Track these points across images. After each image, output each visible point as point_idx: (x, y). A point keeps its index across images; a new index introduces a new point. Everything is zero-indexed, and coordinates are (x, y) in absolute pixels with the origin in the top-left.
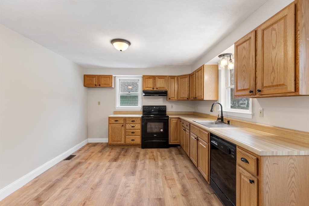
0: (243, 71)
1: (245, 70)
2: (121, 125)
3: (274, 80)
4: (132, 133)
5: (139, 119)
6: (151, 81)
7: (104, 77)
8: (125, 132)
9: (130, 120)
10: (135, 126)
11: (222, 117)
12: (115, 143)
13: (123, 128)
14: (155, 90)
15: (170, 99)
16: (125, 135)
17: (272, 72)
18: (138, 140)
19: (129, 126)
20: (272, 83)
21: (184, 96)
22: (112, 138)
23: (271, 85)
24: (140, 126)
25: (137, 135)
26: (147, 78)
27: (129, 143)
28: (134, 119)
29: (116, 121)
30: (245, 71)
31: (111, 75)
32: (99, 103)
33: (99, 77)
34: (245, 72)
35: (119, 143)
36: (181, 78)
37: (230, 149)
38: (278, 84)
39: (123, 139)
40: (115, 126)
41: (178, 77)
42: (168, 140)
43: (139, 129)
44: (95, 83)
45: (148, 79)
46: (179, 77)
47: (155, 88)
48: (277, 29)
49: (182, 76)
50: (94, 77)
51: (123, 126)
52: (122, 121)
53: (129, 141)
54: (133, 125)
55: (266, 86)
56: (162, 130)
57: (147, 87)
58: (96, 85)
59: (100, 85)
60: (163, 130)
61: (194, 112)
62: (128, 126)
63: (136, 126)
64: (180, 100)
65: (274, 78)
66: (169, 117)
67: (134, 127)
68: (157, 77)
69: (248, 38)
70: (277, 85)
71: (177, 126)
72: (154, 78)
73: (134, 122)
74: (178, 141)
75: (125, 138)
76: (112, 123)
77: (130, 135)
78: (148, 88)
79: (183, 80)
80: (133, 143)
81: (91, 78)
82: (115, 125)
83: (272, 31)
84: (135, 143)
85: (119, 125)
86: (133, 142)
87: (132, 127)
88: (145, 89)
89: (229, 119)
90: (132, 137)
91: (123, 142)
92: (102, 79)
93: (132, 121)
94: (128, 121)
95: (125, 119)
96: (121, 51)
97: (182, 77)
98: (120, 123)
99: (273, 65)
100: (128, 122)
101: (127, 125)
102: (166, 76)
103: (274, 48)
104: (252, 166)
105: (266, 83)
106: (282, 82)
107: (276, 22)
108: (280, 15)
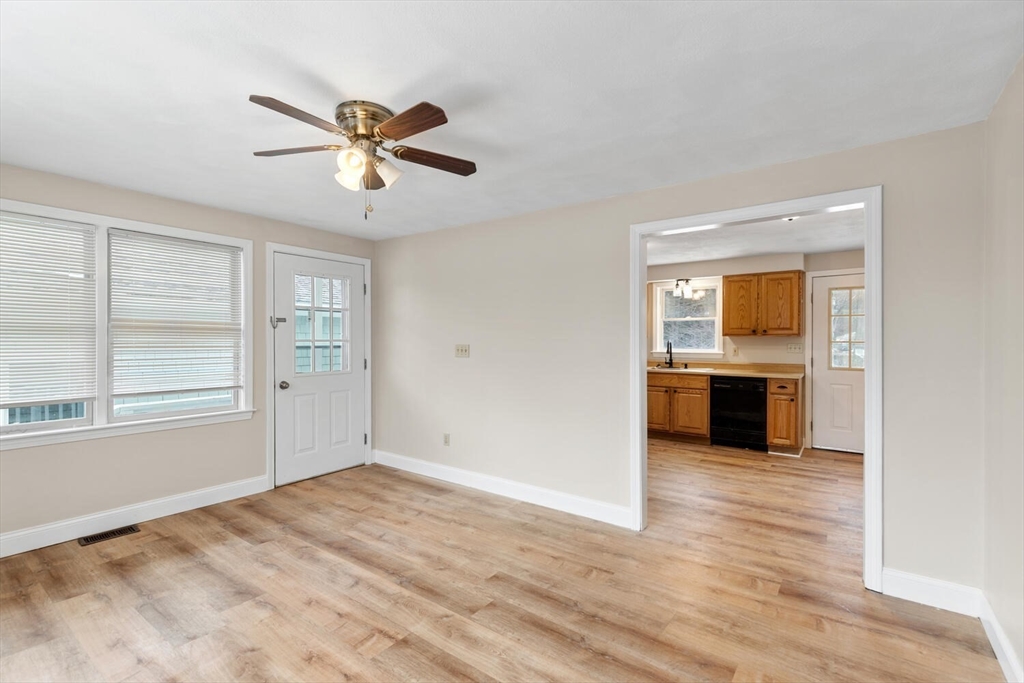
0: (741, 310)
3: (780, 324)
11: (671, 360)
17: (778, 317)
20: (779, 326)
23: (777, 327)
30: (745, 311)
38: (785, 327)
48: (784, 285)
55: (772, 328)
65: (781, 322)
83: (778, 284)
99: (780, 311)
103: (780, 298)
104: (790, 389)
105: (772, 324)
106: (788, 326)
107: (782, 279)
108: (786, 276)
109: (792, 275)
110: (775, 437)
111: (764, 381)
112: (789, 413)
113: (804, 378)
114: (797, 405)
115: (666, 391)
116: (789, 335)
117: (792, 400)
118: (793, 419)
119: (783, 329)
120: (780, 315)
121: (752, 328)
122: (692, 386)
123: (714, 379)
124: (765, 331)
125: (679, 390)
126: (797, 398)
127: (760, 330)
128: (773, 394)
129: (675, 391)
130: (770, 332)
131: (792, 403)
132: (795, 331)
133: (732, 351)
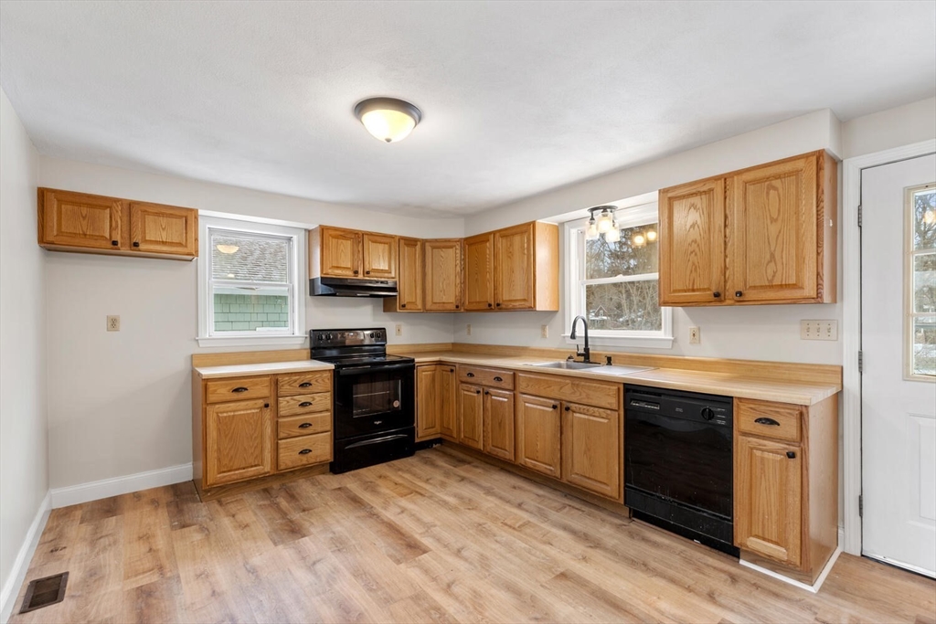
0: (692, 253)
1: (697, 250)
2: (261, 403)
3: (774, 276)
4: (302, 426)
5: (325, 375)
6: (347, 246)
7: (158, 214)
8: (276, 426)
9: (295, 381)
10: (314, 399)
11: (587, 349)
12: (235, 477)
13: (268, 414)
14: (360, 276)
15: (404, 306)
16: (277, 437)
17: (769, 262)
18: (322, 447)
19: (292, 402)
20: (771, 281)
21: (444, 301)
22: (219, 460)
23: (767, 284)
24: (329, 398)
25: (320, 430)
26: (337, 237)
27: (290, 465)
28: (307, 378)
29: (236, 390)
30: (698, 254)
31: (191, 210)
32: (113, 323)
33: (132, 209)
34: (696, 254)
35: (252, 471)
36: (433, 248)
37: (710, 410)
38: (784, 283)
39: (268, 456)
40: (234, 411)
41: (424, 242)
42: (412, 432)
43: (327, 410)
44: (107, 235)
45: (340, 241)
46: (427, 244)
47: (361, 271)
48: (781, 190)
49: (436, 240)
50: (107, 207)
51: (267, 406)
52: (263, 390)
53: (289, 457)
54: (303, 399)
55: (755, 287)
56: (397, 404)
57: (338, 268)
58: (115, 243)
59: (136, 245)
60: (402, 403)
61: (453, 344)
62: (287, 405)
63: (317, 399)
64: (428, 312)
65: (775, 273)
66: (416, 360)
67: (310, 404)
68: (365, 237)
69: (705, 188)
70: (781, 285)
71: (434, 387)
72: (358, 238)
73: (309, 389)
74: (438, 428)
75: (276, 448)
76: (224, 399)
77: (294, 434)
78: (338, 272)
79: (442, 254)
80: (304, 462)
81: (84, 210)
82: (232, 405)
83: (768, 189)
84: (314, 460)
85: (250, 403)
86: (304, 460)
87: (303, 405)
88: (330, 271)
89: (609, 353)
90: (303, 442)
91: (267, 467)
92: (149, 219)
93: (302, 385)
94: (287, 387)
95: (275, 379)
96: (388, 140)
97: (438, 244)
98: (254, 396)
99: (772, 249)
100: (285, 389)
101: (283, 402)
102: (392, 237)
103: (773, 220)
104: (788, 428)
105: (754, 279)
106: (793, 281)
107: (778, 177)
108: (788, 167)
109: (800, 164)
110: (750, 534)
111: (727, 401)
112: (784, 484)
113: (838, 399)
114: (804, 468)
115: (554, 407)
116: (795, 302)
117: (791, 455)
118: (794, 501)
119: (781, 287)
120: (772, 256)
121: (714, 290)
122: (594, 402)
123: (632, 391)
124: (740, 294)
125: (573, 406)
126: (804, 452)
127: (731, 292)
128: (745, 434)
129: (567, 409)
130: (750, 295)
131: (793, 462)
132: (810, 290)
133: (689, 335)
